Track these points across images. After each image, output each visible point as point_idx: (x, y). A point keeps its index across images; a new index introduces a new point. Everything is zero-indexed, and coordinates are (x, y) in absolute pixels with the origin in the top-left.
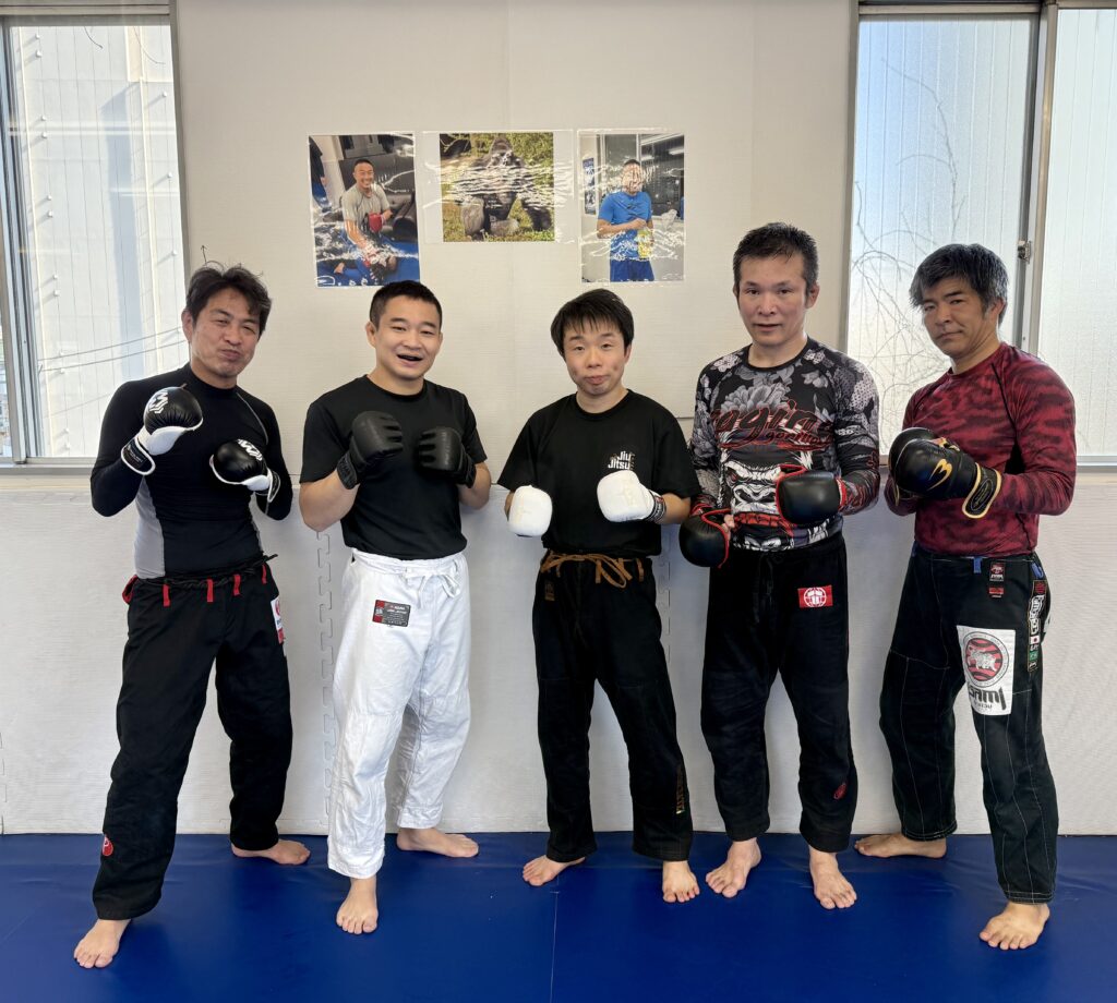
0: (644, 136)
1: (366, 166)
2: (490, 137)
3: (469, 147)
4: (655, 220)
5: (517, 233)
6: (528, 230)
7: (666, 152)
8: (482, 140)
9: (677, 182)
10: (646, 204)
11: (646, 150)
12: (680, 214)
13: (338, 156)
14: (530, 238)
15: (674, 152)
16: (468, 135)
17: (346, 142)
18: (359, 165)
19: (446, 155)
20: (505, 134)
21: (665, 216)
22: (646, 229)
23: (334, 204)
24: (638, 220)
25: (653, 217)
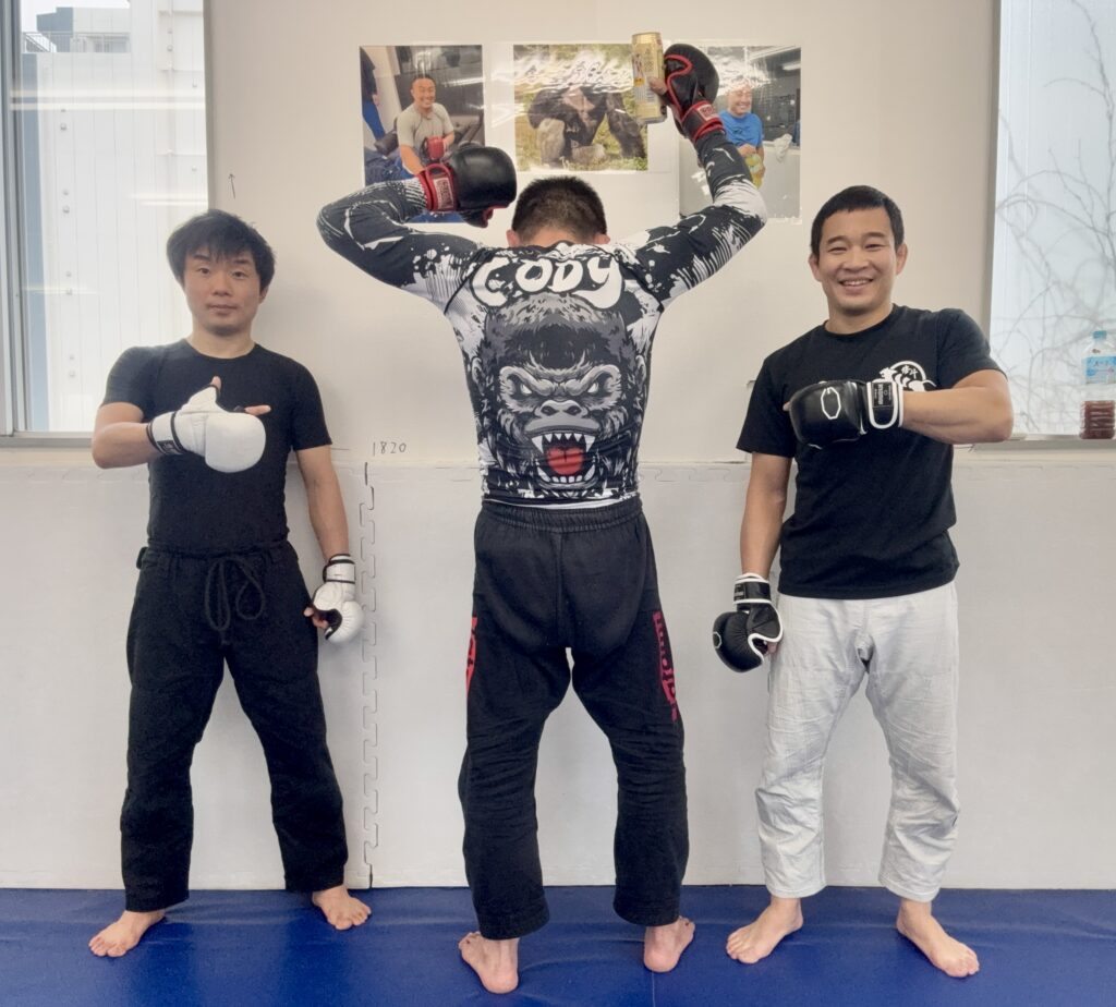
0: (753, 49)
1: (427, 83)
4: (767, 147)
5: (603, 160)
7: (782, 67)
8: (563, 52)
9: (793, 102)
11: (756, 64)
12: (796, 140)
13: (393, 70)
14: (619, 167)
15: (788, 67)
17: (404, 54)
21: (778, 141)
22: (756, 157)
23: (388, 128)
24: (746, 145)
25: (764, 142)
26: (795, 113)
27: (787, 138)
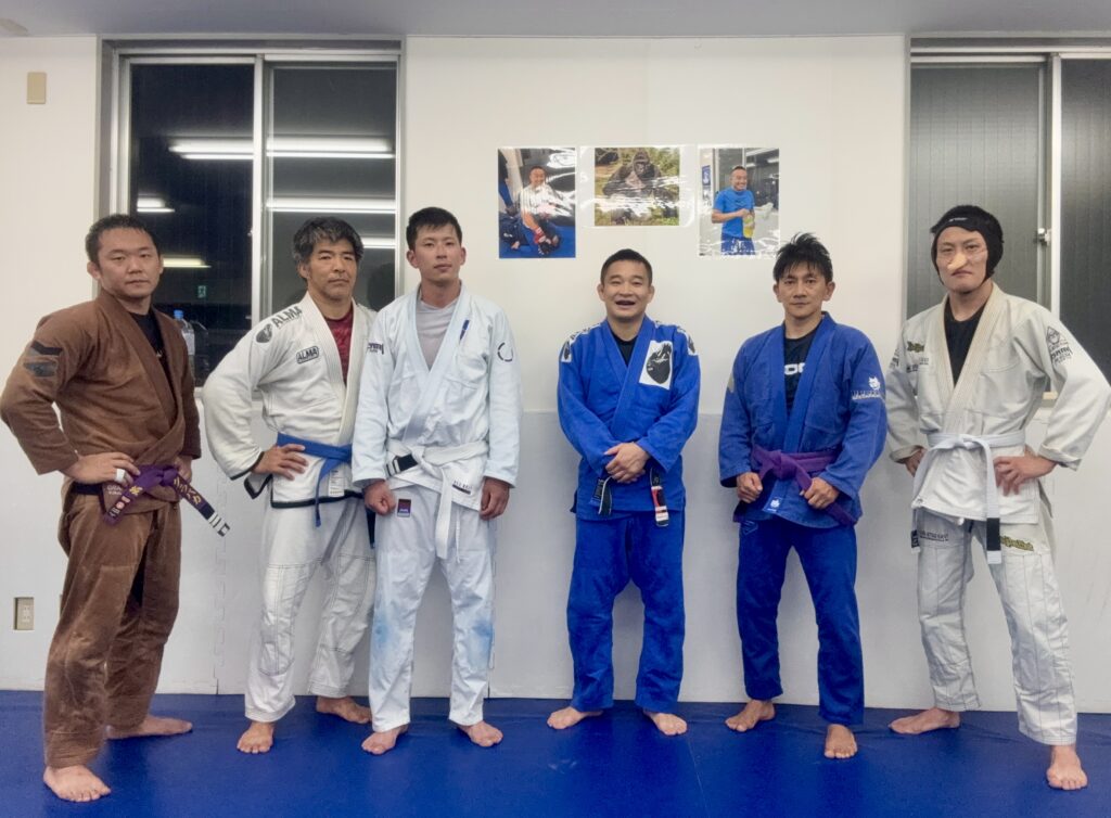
0: (748, 150)
1: (539, 171)
2: (633, 150)
3: (617, 158)
4: (757, 211)
5: (650, 219)
6: (659, 217)
7: (766, 161)
8: (626, 152)
9: (774, 183)
10: (749, 197)
11: (750, 159)
12: (776, 206)
13: (519, 164)
14: (660, 223)
15: (771, 161)
16: (615, 149)
17: (525, 154)
18: (534, 171)
19: (598, 163)
20: (643, 148)
21: (764, 207)
22: (749, 217)
23: (514, 199)
24: (743, 210)
25: (755, 208)
26: (775, 189)
27: (770, 205)
